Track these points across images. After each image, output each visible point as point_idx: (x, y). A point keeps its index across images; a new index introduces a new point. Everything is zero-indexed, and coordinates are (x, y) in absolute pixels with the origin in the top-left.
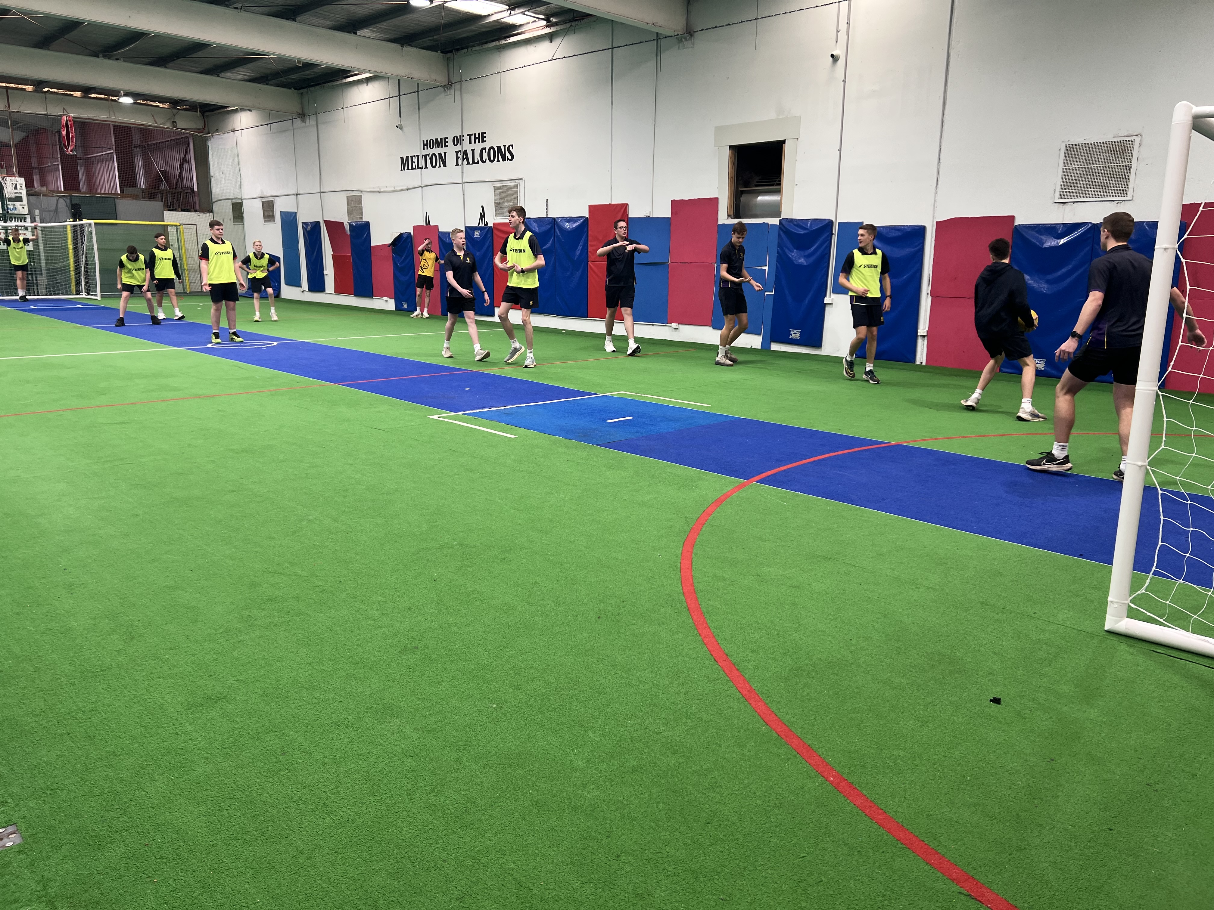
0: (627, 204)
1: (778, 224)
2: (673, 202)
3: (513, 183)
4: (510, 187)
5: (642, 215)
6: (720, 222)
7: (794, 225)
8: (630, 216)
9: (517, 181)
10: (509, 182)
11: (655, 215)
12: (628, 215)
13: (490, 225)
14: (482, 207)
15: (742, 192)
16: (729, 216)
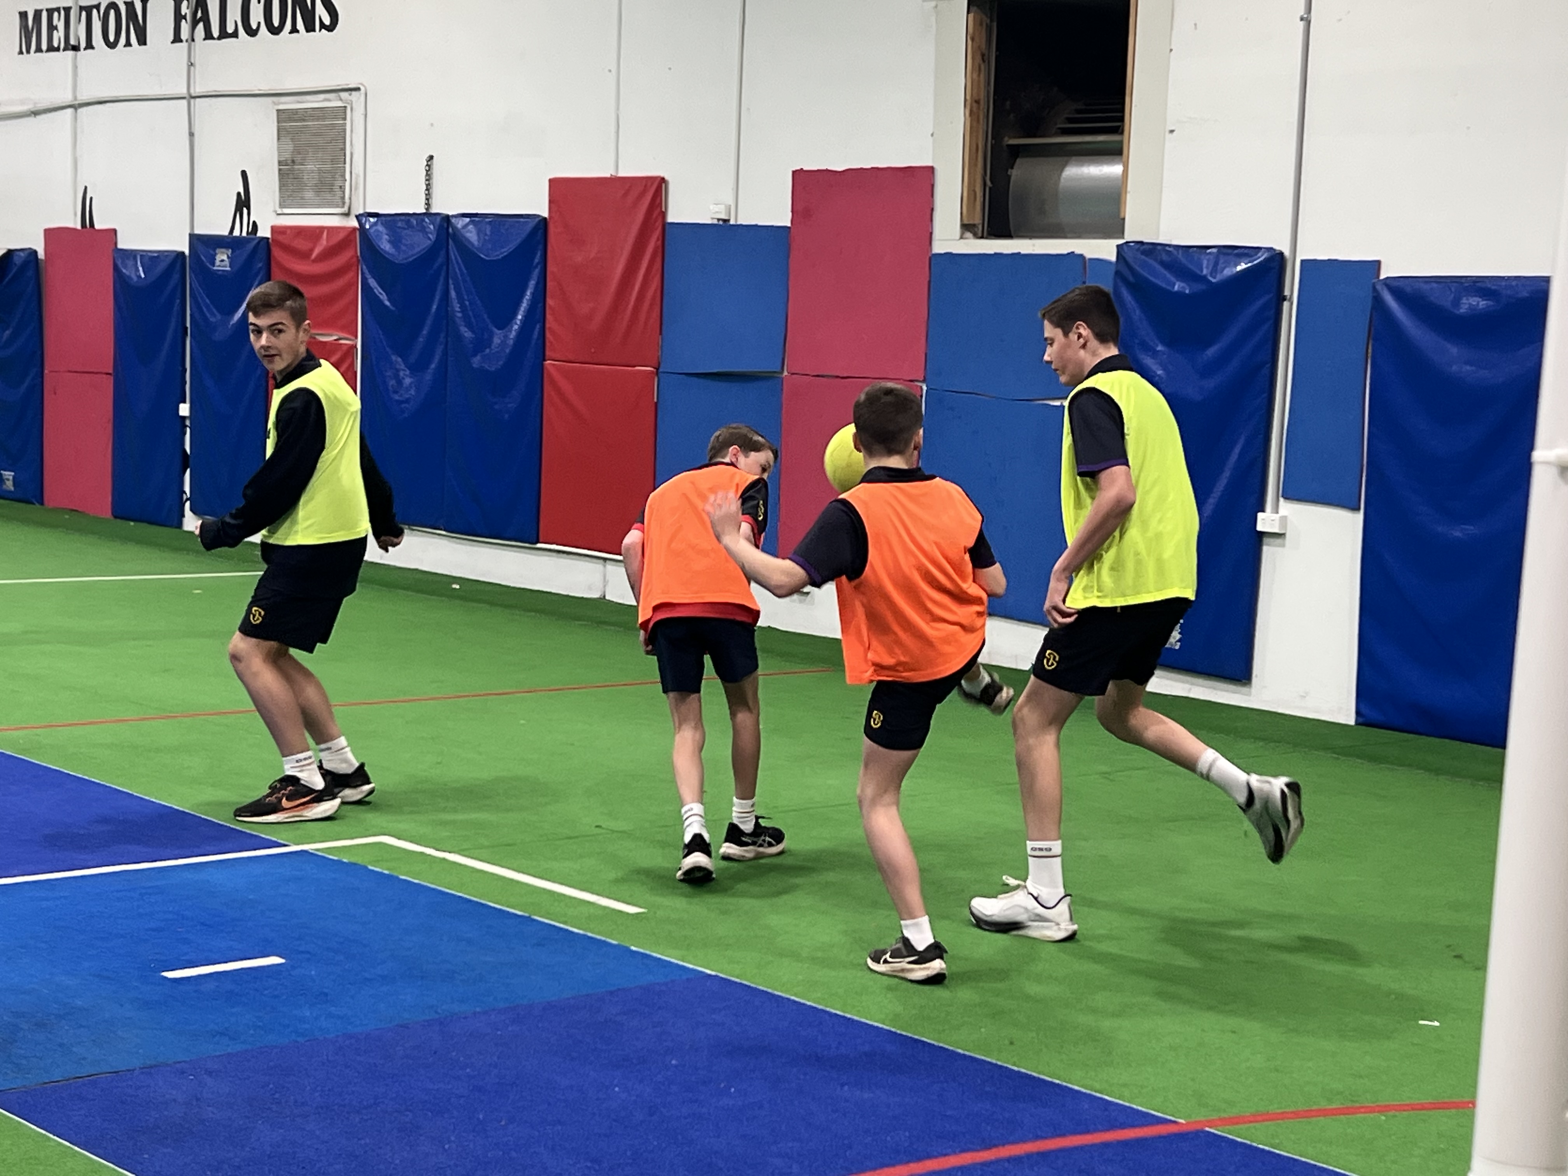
0: (663, 180)
1: (1113, 258)
2: (797, 175)
3: (334, 102)
4: (320, 113)
5: (705, 218)
6: (939, 247)
7: (1163, 264)
8: (671, 219)
9: (344, 95)
10: (322, 96)
11: (744, 219)
12: (664, 215)
13: (264, 232)
14: (244, 174)
15: (1016, 152)
16: (967, 227)
